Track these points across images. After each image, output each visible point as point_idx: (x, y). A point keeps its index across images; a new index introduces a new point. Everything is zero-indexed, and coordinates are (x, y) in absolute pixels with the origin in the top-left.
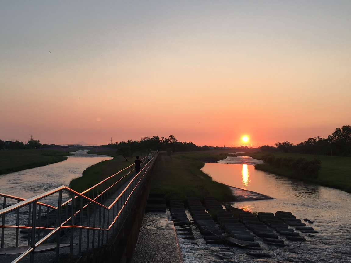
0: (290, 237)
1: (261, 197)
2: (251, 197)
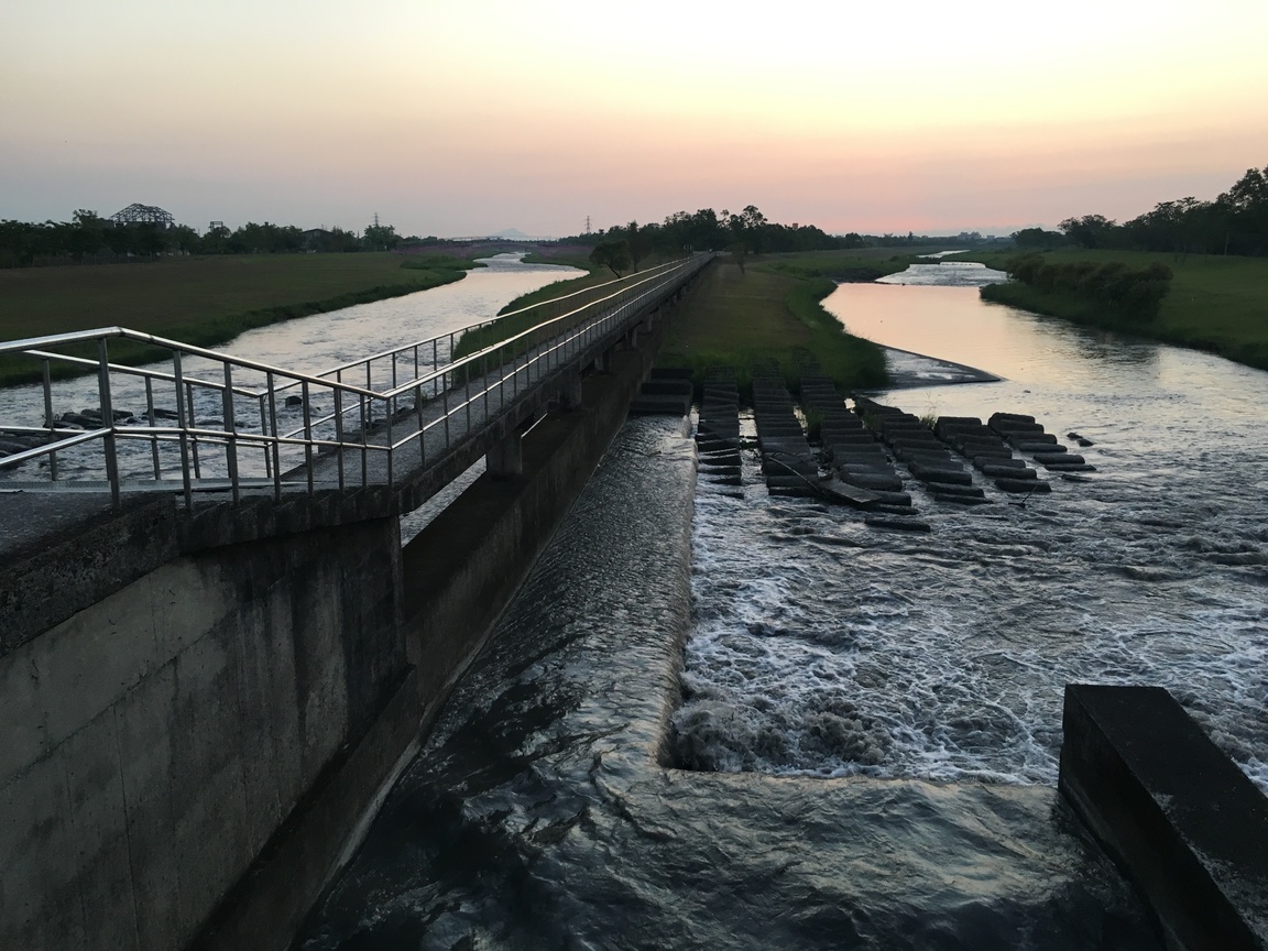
0: (1005, 480)
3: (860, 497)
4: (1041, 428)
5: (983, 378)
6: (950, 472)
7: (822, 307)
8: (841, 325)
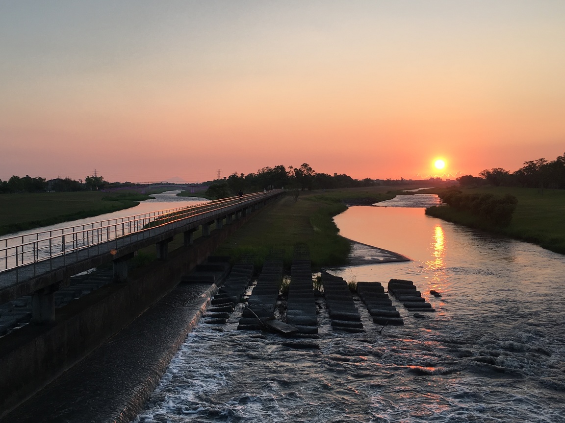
0: (378, 318)
1: (392, 258)
2: (377, 259)
3: (286, 329)
4: (415, 288)
5: (400, 259)
6: (348, 313)
7: (333, 220)
8: (338, 230)
